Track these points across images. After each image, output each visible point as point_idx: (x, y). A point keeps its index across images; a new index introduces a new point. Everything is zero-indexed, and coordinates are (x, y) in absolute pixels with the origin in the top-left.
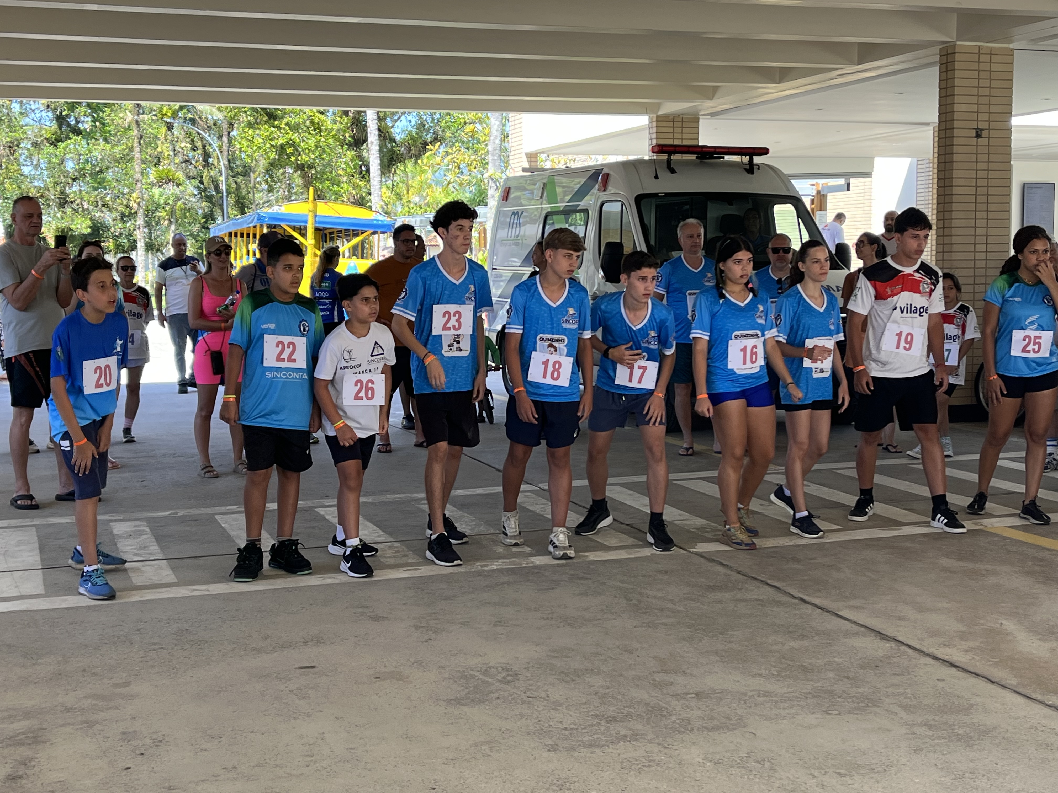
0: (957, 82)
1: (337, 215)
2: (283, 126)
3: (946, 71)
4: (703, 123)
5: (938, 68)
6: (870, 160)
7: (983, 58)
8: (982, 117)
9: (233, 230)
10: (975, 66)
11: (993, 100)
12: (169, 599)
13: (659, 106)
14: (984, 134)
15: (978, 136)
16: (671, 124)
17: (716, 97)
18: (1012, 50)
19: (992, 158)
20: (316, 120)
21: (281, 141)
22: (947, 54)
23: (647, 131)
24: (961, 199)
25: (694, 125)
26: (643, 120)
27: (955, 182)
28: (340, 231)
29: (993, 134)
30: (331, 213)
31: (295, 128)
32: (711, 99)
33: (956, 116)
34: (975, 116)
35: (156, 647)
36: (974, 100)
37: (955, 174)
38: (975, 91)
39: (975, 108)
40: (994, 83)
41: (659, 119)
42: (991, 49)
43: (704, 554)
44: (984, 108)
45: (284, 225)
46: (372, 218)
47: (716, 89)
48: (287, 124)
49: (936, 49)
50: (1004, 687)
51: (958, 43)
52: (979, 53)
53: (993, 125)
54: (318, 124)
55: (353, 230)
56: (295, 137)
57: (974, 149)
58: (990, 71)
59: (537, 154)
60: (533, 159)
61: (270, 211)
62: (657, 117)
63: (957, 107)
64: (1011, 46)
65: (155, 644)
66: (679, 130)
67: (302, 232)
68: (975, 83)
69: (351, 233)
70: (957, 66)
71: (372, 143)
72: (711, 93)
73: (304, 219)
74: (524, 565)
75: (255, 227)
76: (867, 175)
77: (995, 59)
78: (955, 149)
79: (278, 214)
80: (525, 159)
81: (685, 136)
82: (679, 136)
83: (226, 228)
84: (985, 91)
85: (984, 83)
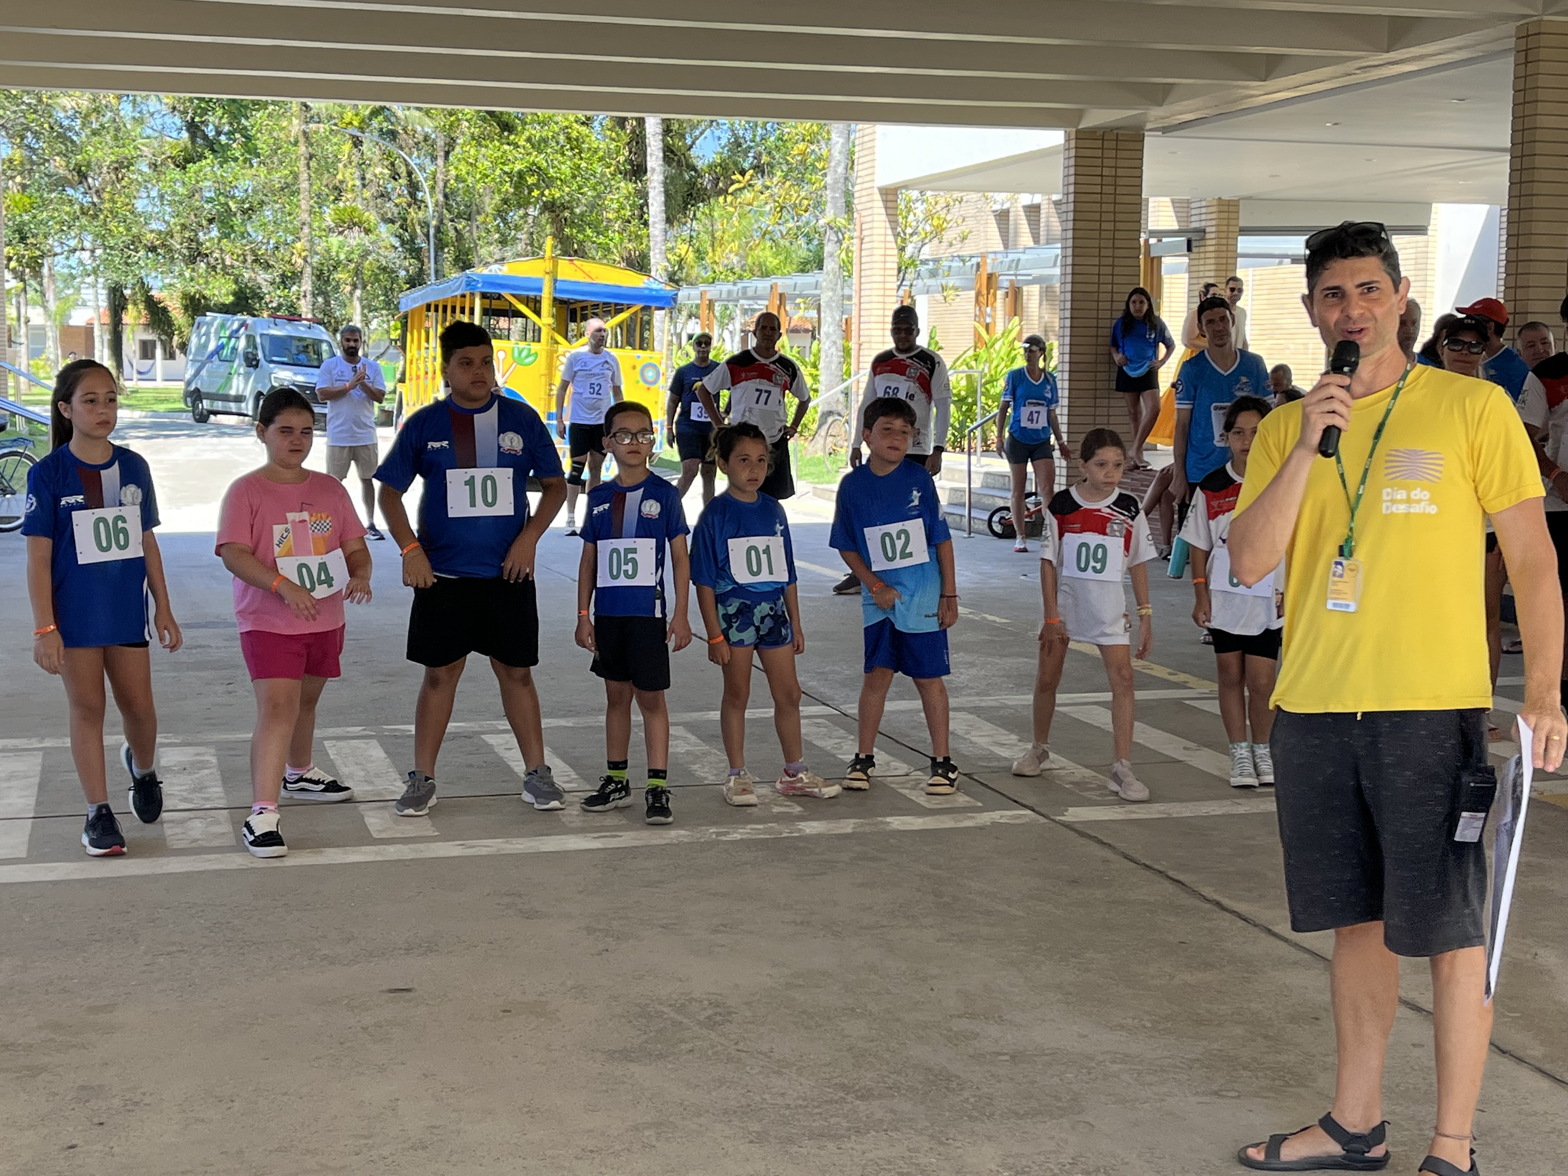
0: (1543, 80)
1: (588, 280)
2: (522, 143)
3: (1527, 63)
4: (1150, 143)
5: (1513, 57)
6: (1426, 207)
9: (431, 300)
12: (215, 871)
13: (1080, 114)
17: (1167, 101)
20: (574, 135)
21: (518, 167)
22: (1528, 36)
23: (1062, 155)
25: (1135, 146)
26: (1055, 138)
27: (1535, 241)
28: (596, 306)
30: (579, 277)
31: (539, 145)
32: (1159, 104)
33: (1540, 135)
35: (174, 948)
37: (1535, 228)
43: (1077, 826)
45: (507, 294)
46: (642, 285)
47: (1168, 88)
48: (529, 140)
49: (1511, 28)
50: (1520, 1060)
54: (577, 140)
55: (616, 304)
56: (540, 159)
59: (896, 189)
60: (890, 198)
61: (486, 272)
62: (1077, 132)
63: (1541, 121)
65: (173, 944)
67: (535, 305)
69: (612, 308)
71: (653, 170)
72: (1160, 95)
73: (537, 285)
74: (785, 835)
75: (463, 296)
76: (1420, 230)
78: (1537, 188)
79: (497, 276)
80: (877, 197)
81: (1121, 163)
82: (1112, 163)
83: (423, 297)
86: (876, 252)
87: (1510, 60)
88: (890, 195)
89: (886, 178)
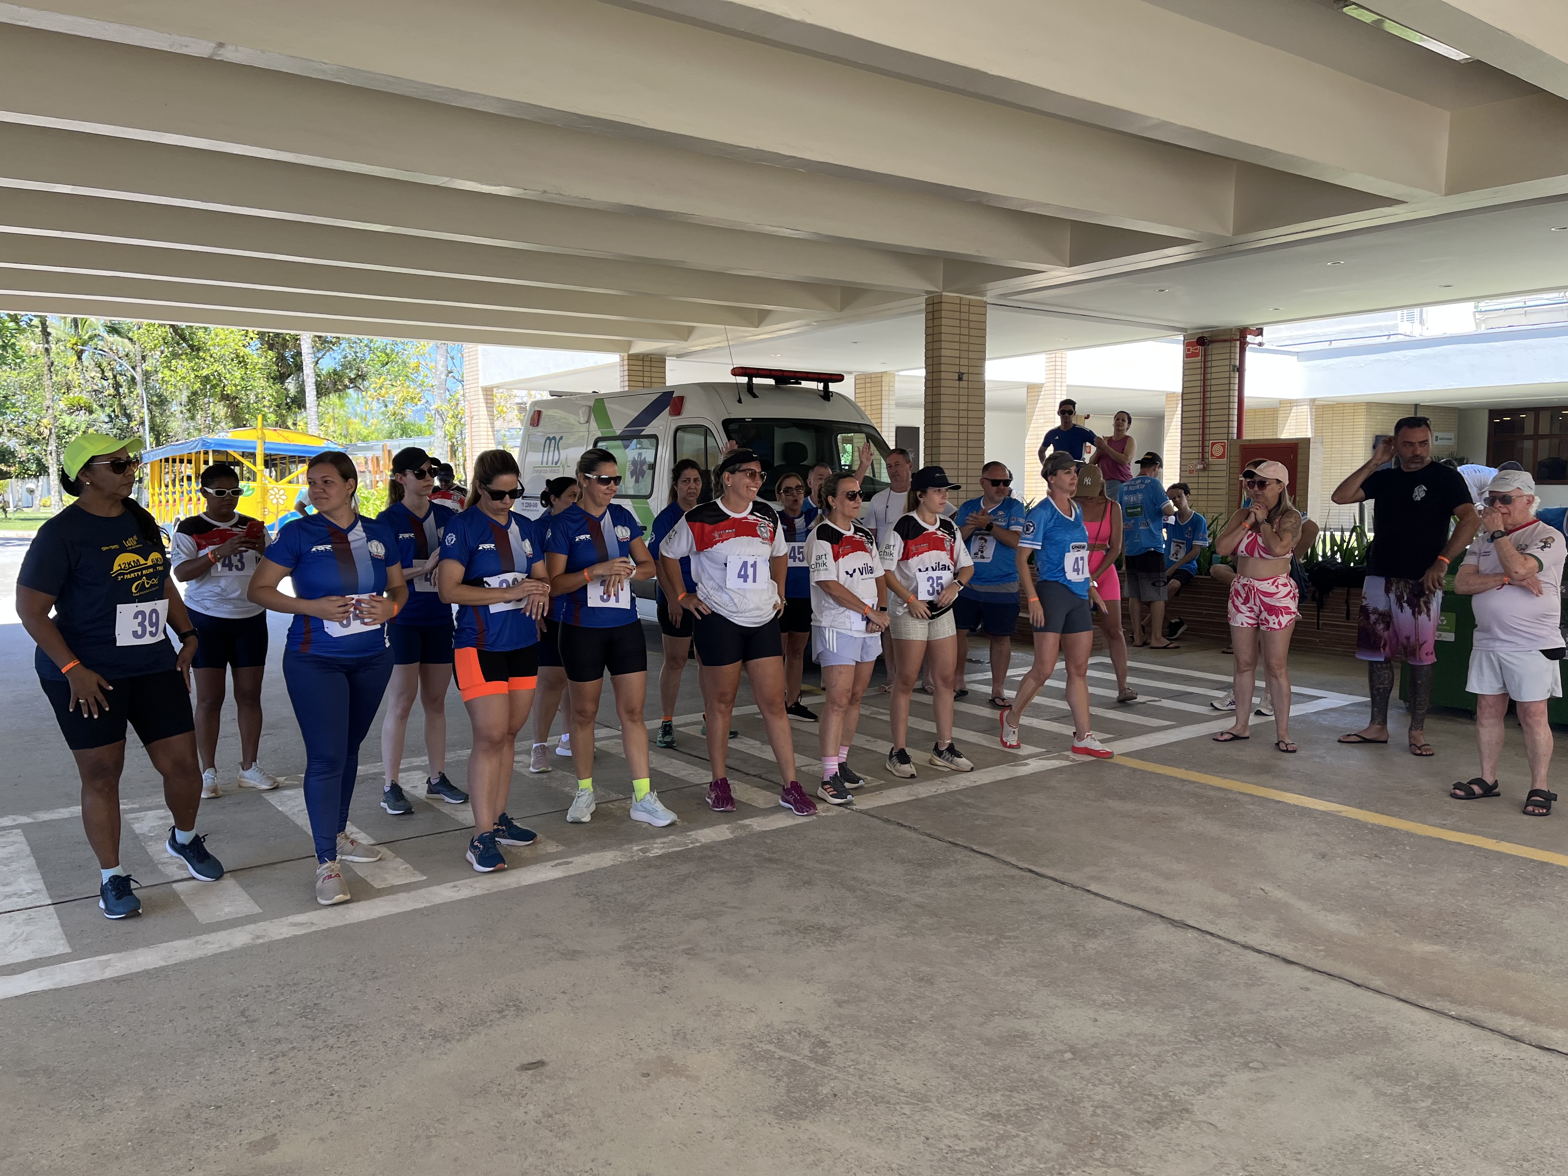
0: (944, 329)
1: (287, 442)
3: (933, 319)
4: (670, 364)
5: (924, 315)
7: (965, 309)
8: (964, 362)
9: (170, 455)
10: (957, 315)
11: (972, 347)
13: (629, 344)
14: (965, 377)
15: (960, 379)
16: (641, 363)
17: (691, 338)
18: (985, 302)
19: (971, 399)
22: (933, 304)
23: (618, 369)
24: (947, 436)
25: (661, 365)
26: (612, 358)
27: (943, 420)
28: (284, 458)
29: (971, 377)
30: (281, 440)
32: (686, 339)
33: (943, 360)
34: (957, 361)
36: (957, 346)
37: (943, 413)
38: (957, 338)
39: (957, 354)
40: (972, 332)
41: (632, 358)
42: (970, 300)
44: (964, 354)
45: (230, 451)
47: (691, 330)
49: (922, 299)
51: (944, 293)
52: (960, 304)
53: (972, 370)
54: (243, 357)
55: (299, 457)
57: (956, 391)
58: (968, 321)
59: (492, 388)
60: (489, 393)
61: (216, 437)
62: (629, 355)
63: (944, 352)
64: (984, 299)
66: (648, 369)
67: (252, 456)
68: (957, 331)
69: (297, 459)
70: (944, 314)
71: (308, 375)
72: (686, 334)
73: (253, 446)
75: (198, 453)
77: (972, 309)
78: (943, 391)
79: (225, 440)
80: (481, 392)
81: (653, 375)
82: (648, 374)
83: (163, 453)
84: (965, 339)
85: (965, 331)
86: (482, 425)
87: (922, 317)
88: (488, 392)
89: (484, 382)
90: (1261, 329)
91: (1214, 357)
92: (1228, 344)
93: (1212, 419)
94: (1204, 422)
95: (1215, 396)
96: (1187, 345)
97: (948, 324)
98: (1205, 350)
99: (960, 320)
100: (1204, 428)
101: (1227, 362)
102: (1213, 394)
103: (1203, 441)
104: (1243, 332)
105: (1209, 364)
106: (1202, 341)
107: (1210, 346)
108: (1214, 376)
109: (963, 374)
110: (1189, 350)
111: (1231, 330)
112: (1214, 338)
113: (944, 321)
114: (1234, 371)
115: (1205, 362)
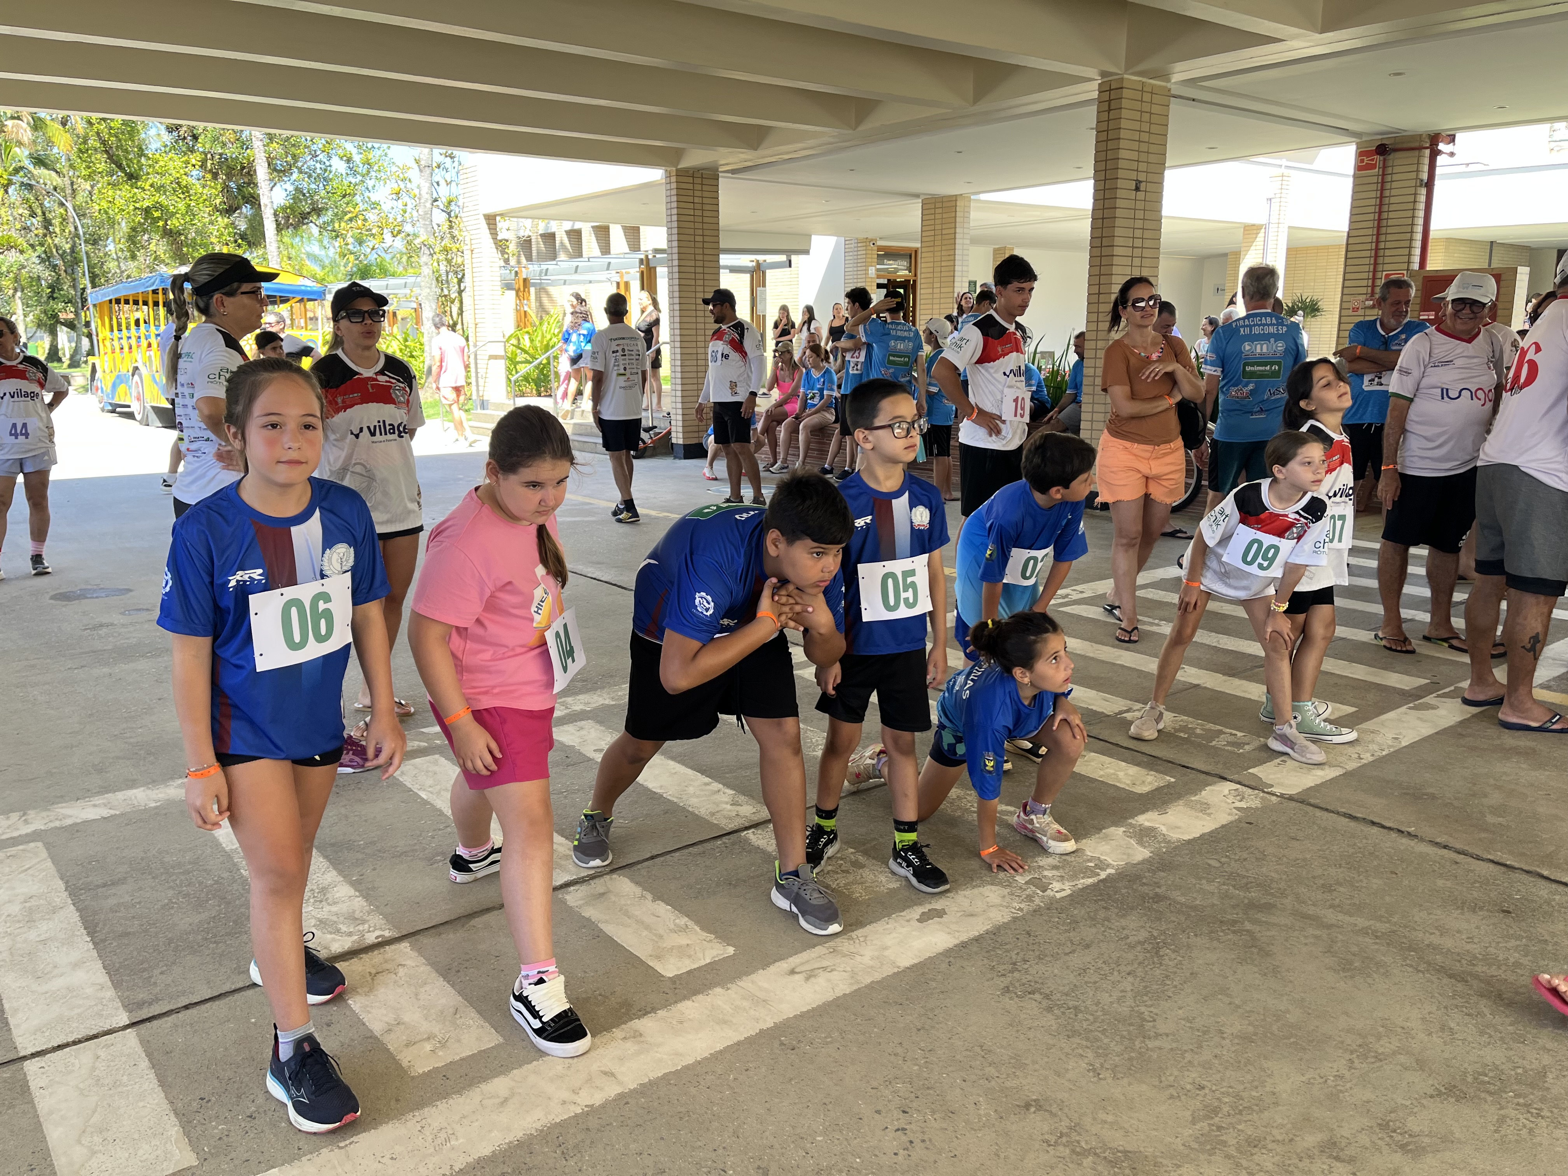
0: (1122, 124)
3: (1109, 110)
7: (1147, 97)
8: (1143, 167)
9: (121, 294)
10: (1139, 105)
11: (1152, 149)
14: (1142, 186)
15: (1137, 189)
16: (690, 180)
18: (1169, 91)
19: (1146, 215)
21: (146, 204)
22: (1110, 90)
23: (664, 187)
24: (1120, 261)
25: (714, 186)
27: (1116, 241)
29: (1149, 187)
32: (754, 149)
33: (1120, 164)
34: (1135, 165)
36: (1134, 146)
38: (1136, 136)
39: (1133, 156)
40: (1153, 129)
41: (682, 173)
42: (1153, 86)
44: (1143, 157)
49: (1094, 86)
51: (1126, 76)
52: (1141, 92)
53: (1150, 179)
54: (186, 187)
56: (162, 199)
57: (1132, 204)
58: (1151, 113)
62: (677, 170)
63: (1122, 154)
64: (1169, 85)
68: (1136, 126)
70: (1123, 103)
77: (1155, 99)
78: (1117, 203)
80: (480, 221)
81: (705, 194)
84: (1145, 137)
85: (1146, 127)
88: (491, 220)
90: (1454, 136)
91: (1396, 170)
92: (1416, 153)
93: (1388, 245)
94: (1377, 249)
95: (1394, 218)
96: (1361, 154)
97: (1129, 119)
98: (1385, 160)
99: (1142, 112)
100: (1376, 256)
101: (1414, 175)
102: (1391, 215)
103: (1375, 271)
104: (1435, 139)
105: (1388, 178)
106: (1382, 150)
107: (1392, 156)
108: (1394, 192)
109: (1140, 182)
110: (1362, 161)
111: (1421, 135)
112: (1400, 146)
113: (1125, 113)
114: (1421, 186)
115: (1384, 175)
